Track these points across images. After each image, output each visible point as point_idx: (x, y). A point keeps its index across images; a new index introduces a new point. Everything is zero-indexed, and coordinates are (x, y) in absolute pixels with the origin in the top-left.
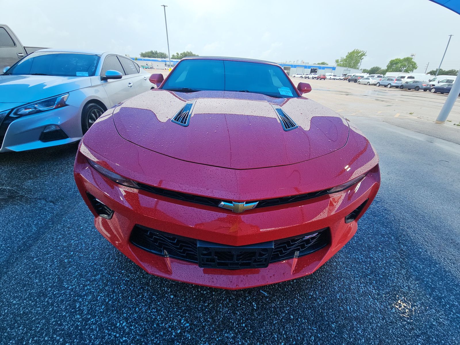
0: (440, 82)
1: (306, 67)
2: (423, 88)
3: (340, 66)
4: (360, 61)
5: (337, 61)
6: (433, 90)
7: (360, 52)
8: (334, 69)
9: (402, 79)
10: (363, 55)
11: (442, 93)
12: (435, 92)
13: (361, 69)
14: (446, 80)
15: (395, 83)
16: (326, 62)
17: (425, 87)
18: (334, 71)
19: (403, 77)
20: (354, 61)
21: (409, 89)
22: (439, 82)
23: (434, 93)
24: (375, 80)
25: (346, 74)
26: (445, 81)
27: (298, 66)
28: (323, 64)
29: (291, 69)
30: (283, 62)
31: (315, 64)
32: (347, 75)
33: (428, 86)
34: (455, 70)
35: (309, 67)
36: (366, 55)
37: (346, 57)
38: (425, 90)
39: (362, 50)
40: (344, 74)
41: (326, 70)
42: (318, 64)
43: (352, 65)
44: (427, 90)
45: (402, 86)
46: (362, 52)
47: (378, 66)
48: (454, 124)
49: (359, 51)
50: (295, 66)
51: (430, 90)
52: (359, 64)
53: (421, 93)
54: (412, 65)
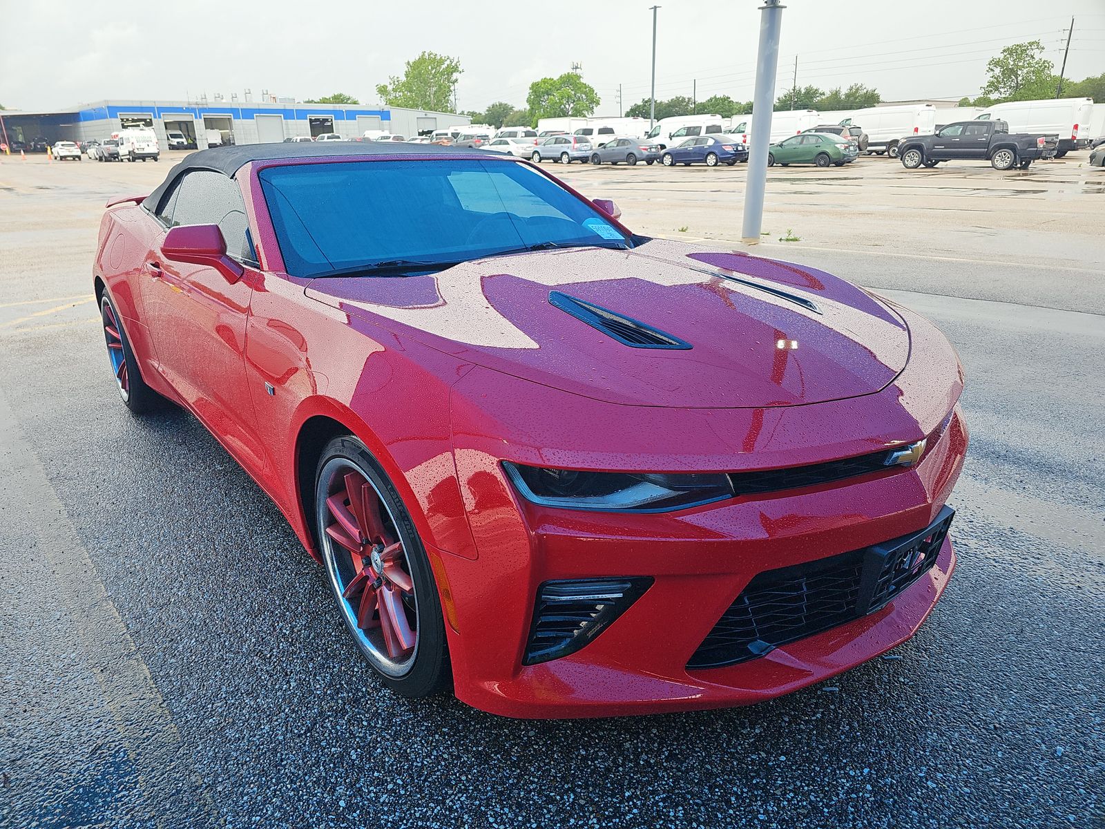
0: (673, 136)
1: (288, 114)
2: (644, 157)
3: (398, 106)
4: (452, 88)
5: (382, 91)
6: (668, 160)
7: (441, 61)
8: (385, 115)
9: (589, 137)
10: (455, 69)
11: (688, 165)
12: (672, 165)
13: (462, 113)
14: (684, 128)
15: (577, 150)
16: (347, 94)
17: (646, 153)
18: (386, 122)
19: (588, 132)
20: (434, 89)
21: (615, 163)
22: (671, 137)
23: (670, 165)
24: (525, 145)
25: (432, 131)
26: (684, 132)
27: (260, 111)
28: (339, 99)
29: (236, 122)
30: (193, 100)
31: (312, 102)
32: (434, 133)
33: (653, 150)
34: (684, 99)
35: (301, 114)
36: (460, 69)
37: (407, 75)
38: (650, 161)
39: (444, 55)
40: (421, 131)
41: (360, 120)
42: (324, 101)
43: (433, 100)
44: (653, 162)
45: (595, 155)
46: (448, 62)
47: (504, 102)
48: (781, 240)
49: (438, 57)
50: (248, 113)
51: (661, 160)
52: (452, 98)
53: (643, 171)
54: (585, 93)
